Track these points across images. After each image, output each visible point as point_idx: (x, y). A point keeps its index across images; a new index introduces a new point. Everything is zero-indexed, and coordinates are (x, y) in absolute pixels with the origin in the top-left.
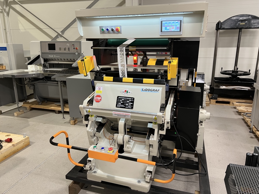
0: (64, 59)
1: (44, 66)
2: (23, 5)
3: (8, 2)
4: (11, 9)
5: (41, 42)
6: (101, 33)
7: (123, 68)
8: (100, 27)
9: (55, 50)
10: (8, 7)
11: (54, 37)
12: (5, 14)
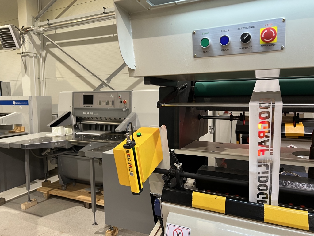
0: (105, 118)
1: (76, 128)
2: (63, 48)
3: (46, 45)
4: (48, 54)
5: (74, 93)
6: (195, 57)
7: (267, 172)
8: (194, 33)
9: (92, 104)
10: (45, 51)
11: (97, 86)
12: (41, 60)
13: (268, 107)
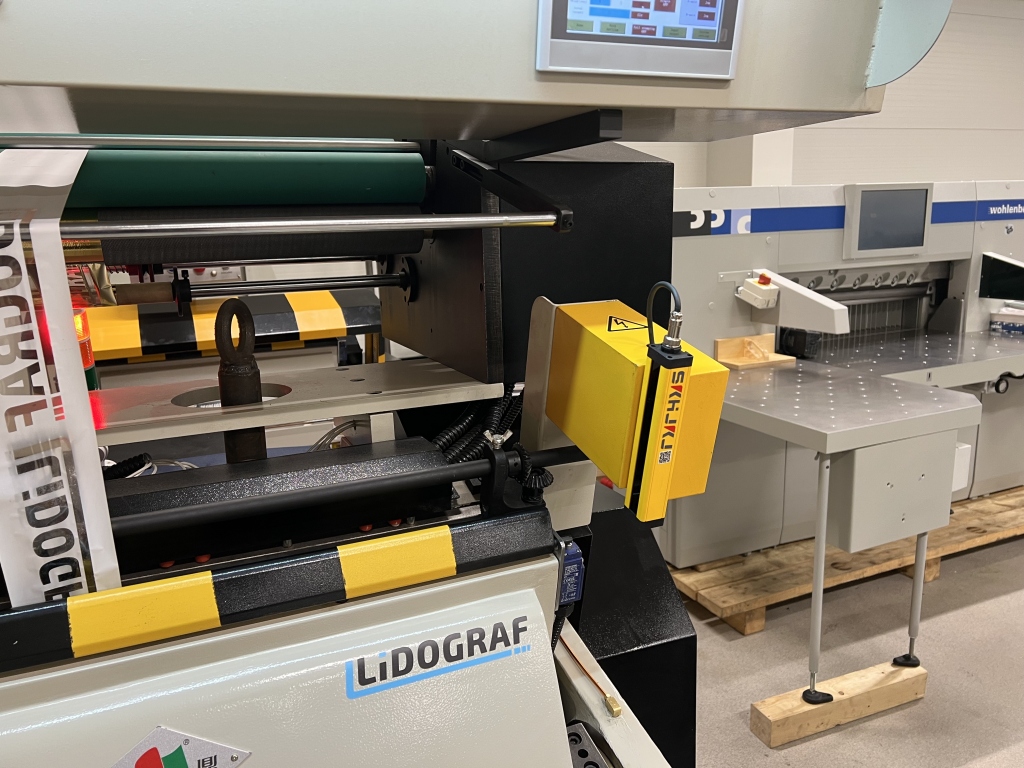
13: (6, 241)
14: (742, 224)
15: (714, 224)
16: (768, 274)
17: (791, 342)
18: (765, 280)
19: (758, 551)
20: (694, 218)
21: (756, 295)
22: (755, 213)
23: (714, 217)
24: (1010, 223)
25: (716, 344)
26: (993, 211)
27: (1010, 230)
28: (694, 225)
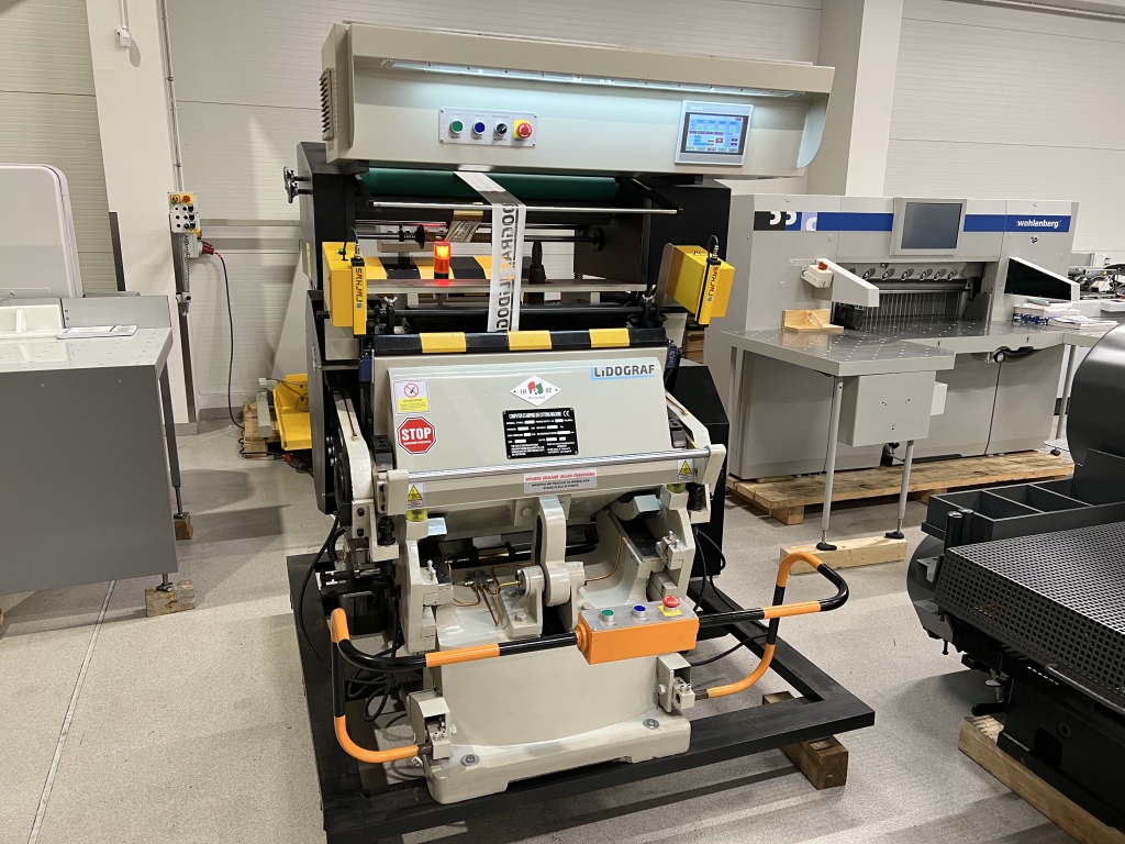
6: (441, 142)
7: (509, 292)
8: (441, 111)
13: (511, 211)
14: (810, 224)
15: (788, 222)
16: (826, 261)
17: (845, 316)
18: (823, 266)
19: (806, 475)
20: (773, 217)
21: (816, 277)
22: (820, 215)
23: (789, 217)
24: (1036, 235)
25: (784, 313)
26: (1020, 224)
27: (1035, 240)
28: (772, 222)
